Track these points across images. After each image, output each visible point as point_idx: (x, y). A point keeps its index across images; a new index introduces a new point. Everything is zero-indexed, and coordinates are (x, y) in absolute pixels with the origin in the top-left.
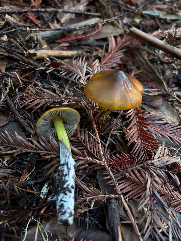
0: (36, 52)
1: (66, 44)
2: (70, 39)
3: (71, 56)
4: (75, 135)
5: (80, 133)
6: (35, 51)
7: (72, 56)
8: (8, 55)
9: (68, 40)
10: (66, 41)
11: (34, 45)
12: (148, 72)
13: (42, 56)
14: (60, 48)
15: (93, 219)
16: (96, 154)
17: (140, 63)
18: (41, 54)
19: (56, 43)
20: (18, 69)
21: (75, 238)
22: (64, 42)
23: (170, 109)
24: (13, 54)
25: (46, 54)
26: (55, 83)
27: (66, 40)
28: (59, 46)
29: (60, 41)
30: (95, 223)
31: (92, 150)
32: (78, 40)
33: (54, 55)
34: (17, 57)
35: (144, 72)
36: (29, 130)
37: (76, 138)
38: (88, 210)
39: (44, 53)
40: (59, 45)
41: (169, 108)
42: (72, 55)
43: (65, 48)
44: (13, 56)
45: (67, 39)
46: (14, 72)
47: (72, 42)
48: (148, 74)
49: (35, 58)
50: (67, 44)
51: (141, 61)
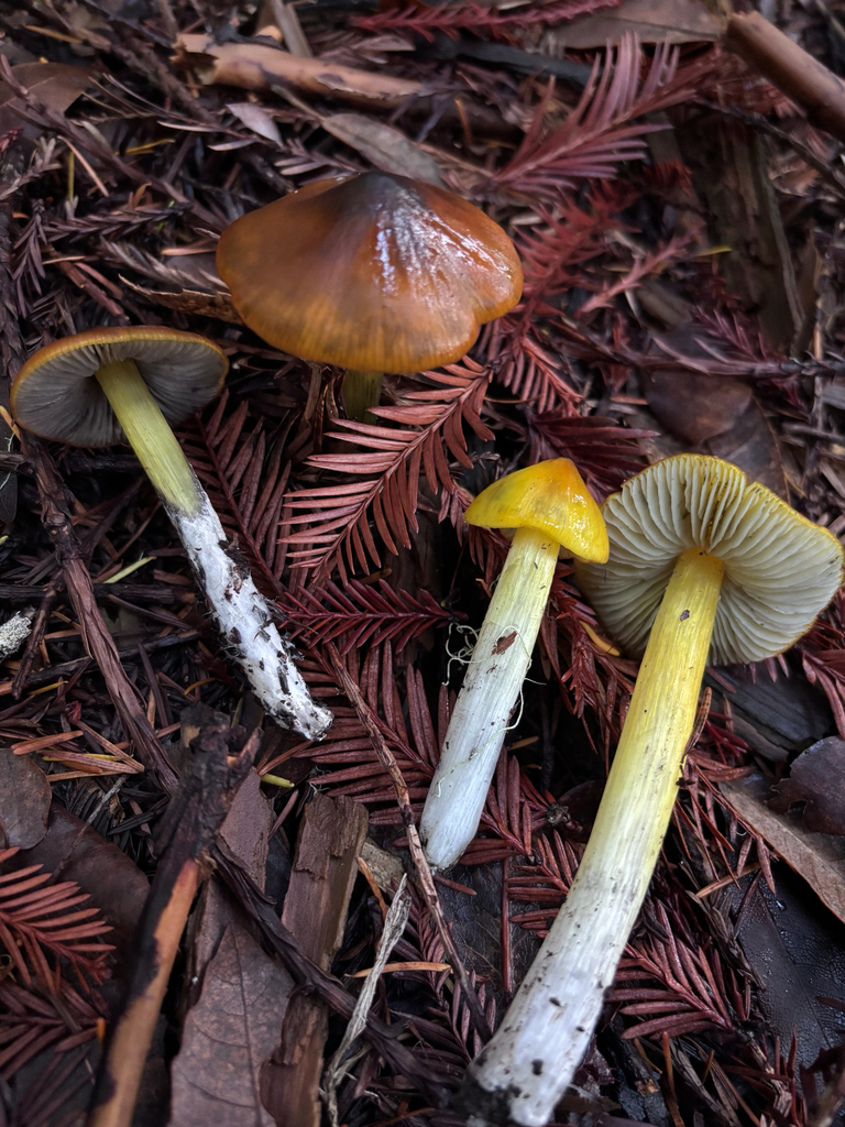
0: (214, 51)
1: (396, 41)
2: (423, 18)
3: (378, 99)
4: (212, 452)
5: (235, 453)
6: (208, 45)
7: (384, 99)
8: (107, 49)
9: (414, 22)
10: (399, 28)
11: (244, 19)
12: (756, 260)
13: (239, 76)
14: (357, 53)
15: (137, 810)
16: (270, 563)
17: (734, 207)
18: (236, 64)
19: (350, 29)
20: (109, 113)
21: (20, 852)
22: (387, 30)
23: (773, 465)
24: (128, 47)
25: (260, 65)
26: (241, 208)
27: (401, 21)
28: (355, 47)
29: (368, 22)
30: (138, 828)
31: (260, 540)
32: (467, 34)
33: (299, 79)
34: (140, 64)
35: (735, 255)
36: (12, 367)
37: (209, 468)
38: (134, 772)
39: (250, 63)
40: (358, 38)
41: (769, 460)
42: (382, 97)
43: (381, 61)
44: (125, 53)
45: (413, 16)
46: (86, 124)
47: (429, 37)
48: (749, 270)
49: (207, 78)
50: (402, 41)
51: (741, 200)
